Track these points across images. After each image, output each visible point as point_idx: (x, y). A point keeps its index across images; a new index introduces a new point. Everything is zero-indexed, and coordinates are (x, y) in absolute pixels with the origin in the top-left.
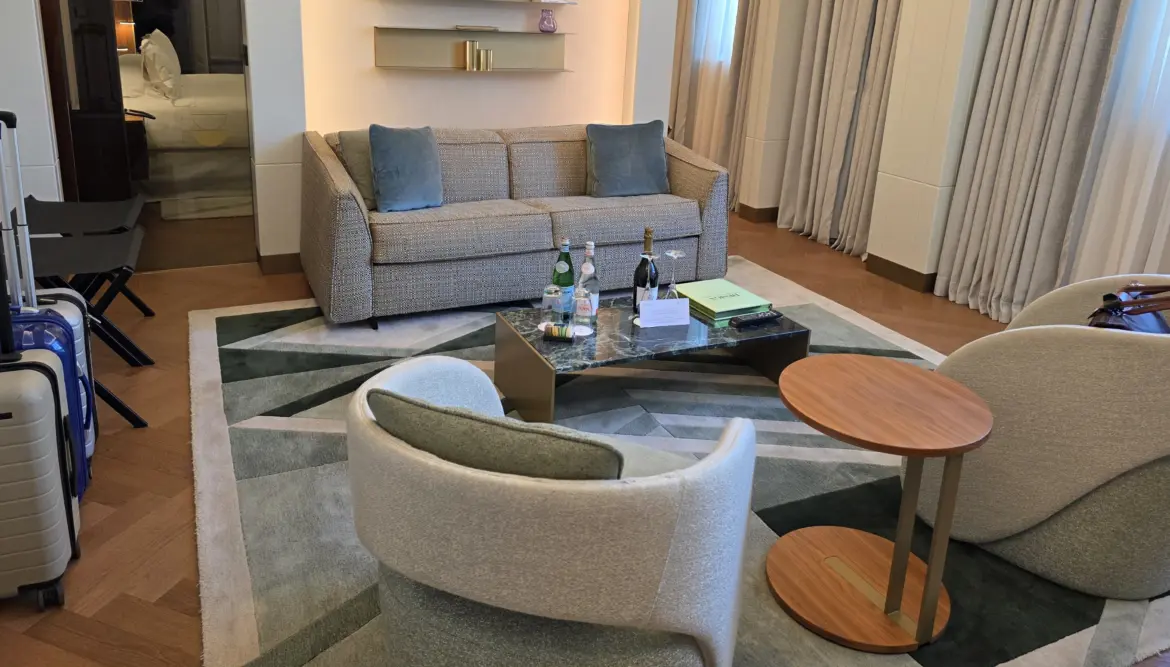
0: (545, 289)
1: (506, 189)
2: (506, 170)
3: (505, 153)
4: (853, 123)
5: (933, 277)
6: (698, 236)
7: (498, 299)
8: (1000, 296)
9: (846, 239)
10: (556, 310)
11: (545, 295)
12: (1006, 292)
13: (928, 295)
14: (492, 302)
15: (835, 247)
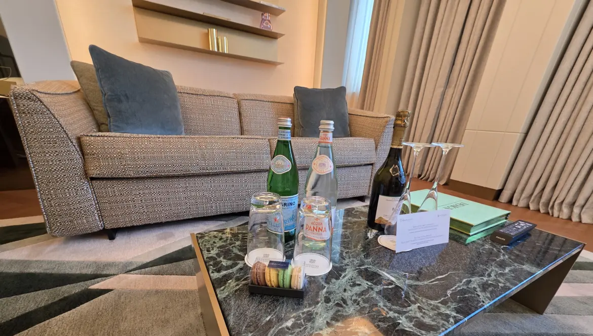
0: (253, 201)
1: (237, 127)
2: (237, 118)
3: (236, 106)
4: (440, 108)
5: (500, 192)
6: (372, 164)
7: (228, 211)
8: (562, 202)
9: (430, 174)
10: (272, 229)
11: (253, 210)
12: (569, 199)
13: (495, 202)
14: (223, 213)
15: (422, 179)
